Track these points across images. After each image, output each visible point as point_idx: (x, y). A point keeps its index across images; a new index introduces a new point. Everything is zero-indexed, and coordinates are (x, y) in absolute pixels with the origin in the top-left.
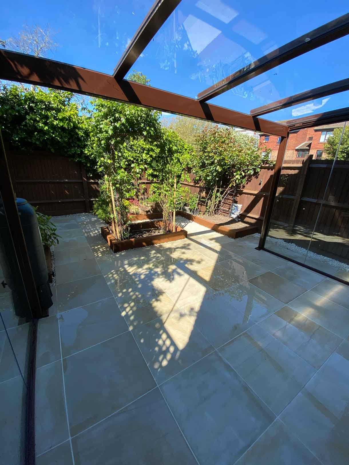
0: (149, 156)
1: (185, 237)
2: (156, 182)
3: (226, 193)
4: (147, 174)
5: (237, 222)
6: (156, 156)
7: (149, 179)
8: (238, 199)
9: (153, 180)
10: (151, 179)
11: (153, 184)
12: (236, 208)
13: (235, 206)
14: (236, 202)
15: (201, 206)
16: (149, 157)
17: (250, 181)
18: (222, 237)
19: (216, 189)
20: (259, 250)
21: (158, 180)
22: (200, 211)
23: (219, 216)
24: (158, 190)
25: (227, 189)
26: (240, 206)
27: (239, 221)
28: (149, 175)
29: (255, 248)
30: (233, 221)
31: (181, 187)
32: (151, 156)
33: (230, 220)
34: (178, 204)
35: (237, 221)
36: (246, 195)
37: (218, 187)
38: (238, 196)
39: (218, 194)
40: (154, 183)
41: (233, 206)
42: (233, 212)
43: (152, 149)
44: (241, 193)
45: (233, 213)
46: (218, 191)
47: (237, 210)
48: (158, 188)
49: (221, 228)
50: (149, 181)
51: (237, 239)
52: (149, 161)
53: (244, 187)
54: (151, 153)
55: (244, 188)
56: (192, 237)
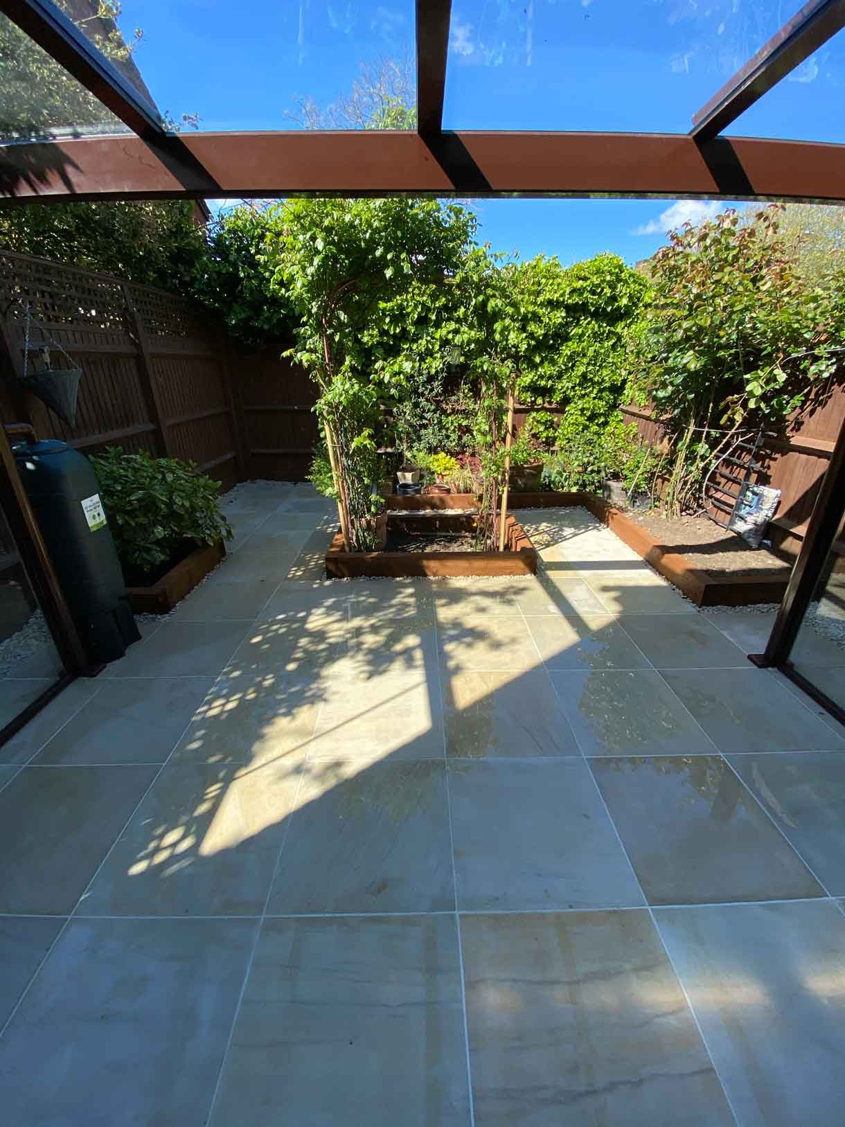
0: (524, 335)
1: (527, 570)
2: (543, 409)
3: (728, 445)
4: (519, 385)
5: (751, 549)
6: (545, 335)
7: (525, 400)
8: (775, 466)
9: (533, 402)
10: (529, 400)
11: (534, 414)
12: (756, 498)
13: (754, 493)
14: (764, 480)
15: (663, 483)
16: (526, 337)
17: (823, 404)
18: (656, 589)
19: (692, 428)
20: (760, 667)
21: (550, 403)
22: (658, 499)
23: (698, 521)
24: (546, 429)
25: (730, 433)
26: (771, 494)
27: (761, 546)
28: (526, 389)
29: (750, 657)
30: (737, 543)
31: (622, 421)
32: (531, 336)
33: (729, 536)
34: (592, 471)
35: (754, 546)
36: (804, 456)
37: (700, 424)
38: (775, 459)
39: (702, 448)
40: (538, 411)
41: (748, 493)
42: (743, 512)
43: (535, 314)
44: (785, 448)
45: (742, 518)
46: (696, 438)
47: (759, 507)
48: (550, 425)
49: (669, 560)
50: (523, 404)
51: (709, 610)
52: (523, 349)
53: (798, 425)
54: (532, 327)
55: (798, 430)
56: (552, 574)
